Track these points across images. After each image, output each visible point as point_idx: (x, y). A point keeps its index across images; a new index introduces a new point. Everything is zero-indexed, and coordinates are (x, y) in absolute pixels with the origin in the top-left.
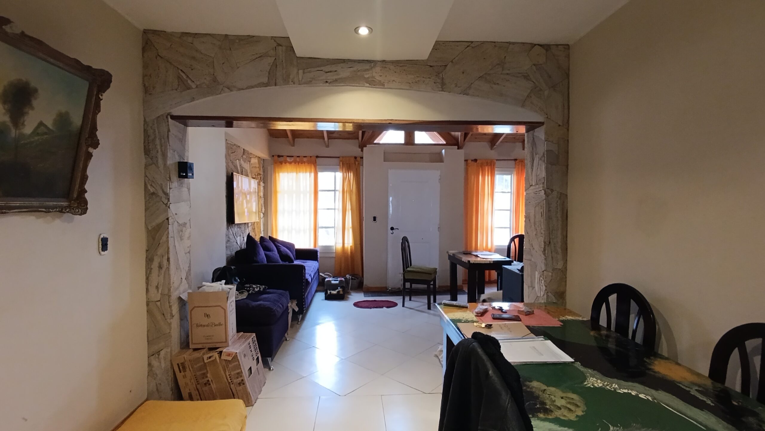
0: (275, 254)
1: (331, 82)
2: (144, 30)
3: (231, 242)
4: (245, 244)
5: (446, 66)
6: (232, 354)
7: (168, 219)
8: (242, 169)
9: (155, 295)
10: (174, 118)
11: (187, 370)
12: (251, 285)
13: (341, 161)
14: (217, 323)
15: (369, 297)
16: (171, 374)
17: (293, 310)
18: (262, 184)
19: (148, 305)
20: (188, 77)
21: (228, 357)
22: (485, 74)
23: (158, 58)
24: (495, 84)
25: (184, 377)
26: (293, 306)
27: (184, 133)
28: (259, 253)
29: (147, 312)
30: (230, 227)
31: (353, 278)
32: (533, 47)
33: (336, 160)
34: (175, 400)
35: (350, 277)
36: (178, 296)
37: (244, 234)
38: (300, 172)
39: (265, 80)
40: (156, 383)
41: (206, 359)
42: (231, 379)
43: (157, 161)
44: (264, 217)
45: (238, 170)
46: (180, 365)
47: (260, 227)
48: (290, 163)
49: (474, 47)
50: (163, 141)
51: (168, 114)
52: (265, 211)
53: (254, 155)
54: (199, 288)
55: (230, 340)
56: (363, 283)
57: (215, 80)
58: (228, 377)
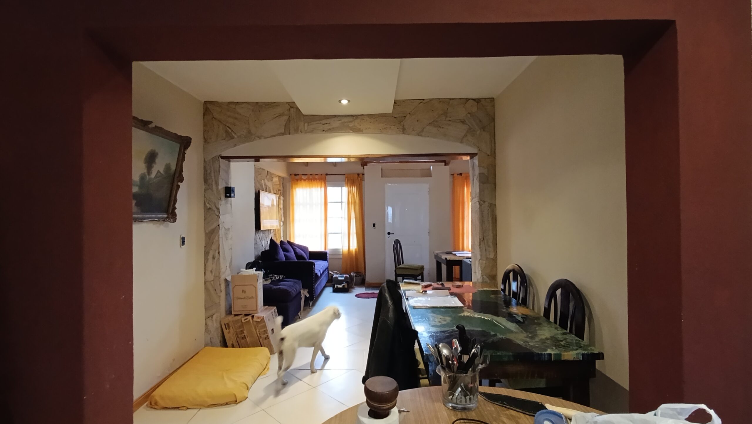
0: (292, 254)
1: (326, 131)
2: (205, 101)
3: (258, 245)
4: (269, 247)
5: (405, 117)
6: (261, 317)
7: (219, 225)
8: (266, 187)
9: (210, 277)
10: (223, 158)
11: (231, 328)
12: (273, 275)
13: (346, 177)
14: (250, 296)
15: (370, 290)
16: (220, 330)
17: (305, 296)
18: (282, 197)
19: (205, 283)
20: (232, 130)
21: (258, 319)
22: (433, 121)
23: (213, 119)
24: (440, 128)
25: (229, 333)
26: (305, 293)
27: (229, 167)
28: (279, 253)
29: (205, 288)
30: (257, 233)
31: (357, 275)
32: (468, 101)
33: (343, 177)
34: (222, 347)
35: (354, 275)
36: (225, 278)
37: (268, 239)
38: (312, 187)
39: (283, 131)
40: (210, 337)
41: (244, 320)
42: (260, 335)
43: (212, 187)
44: (283, 225)
45: (263, 189)
46: (226, 324)
47: (280, 233)
48: (305, 180)
49: (426, 103)
50: (216, 173)
51: (219, 156)
52: (284, 220)
53: (276, 175)
54: (238, 273)
55: (259, 309)
56: (365, 279)
57: (249, 132)
58: (258, 333)
